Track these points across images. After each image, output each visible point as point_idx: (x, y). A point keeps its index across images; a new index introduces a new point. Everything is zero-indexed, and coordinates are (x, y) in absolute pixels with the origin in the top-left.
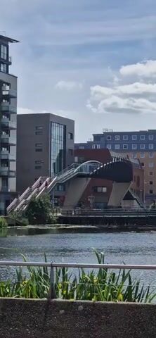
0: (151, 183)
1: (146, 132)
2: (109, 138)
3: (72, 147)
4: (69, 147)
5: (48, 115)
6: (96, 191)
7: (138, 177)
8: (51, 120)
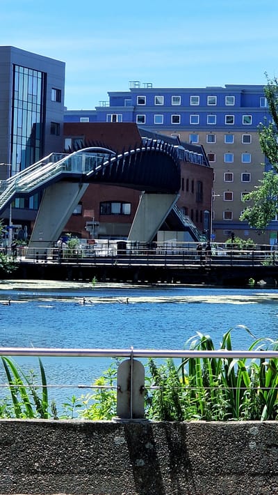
0: (228, 196)
1: (220, 89)
2: (141, 101)
3: (59, 118)
4: (52, 117)
5: (8, 49)
6: (107, 211)
7: (200, 183)
8: (13, 61)
